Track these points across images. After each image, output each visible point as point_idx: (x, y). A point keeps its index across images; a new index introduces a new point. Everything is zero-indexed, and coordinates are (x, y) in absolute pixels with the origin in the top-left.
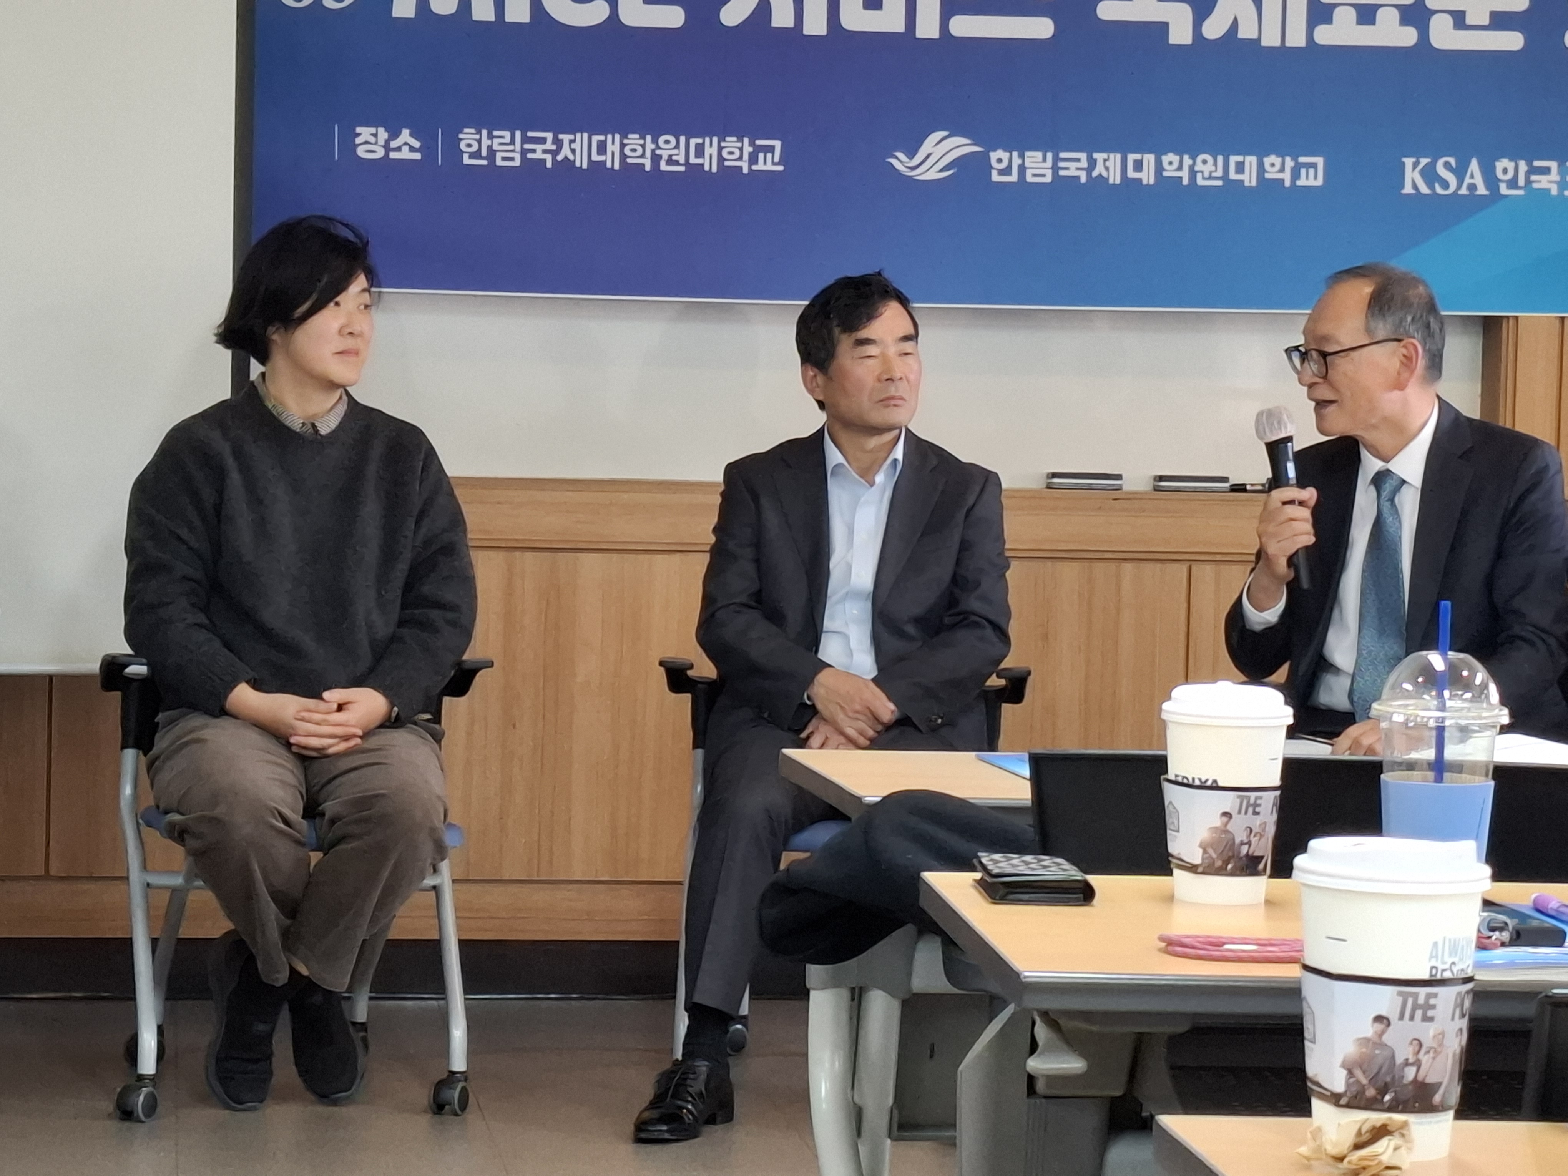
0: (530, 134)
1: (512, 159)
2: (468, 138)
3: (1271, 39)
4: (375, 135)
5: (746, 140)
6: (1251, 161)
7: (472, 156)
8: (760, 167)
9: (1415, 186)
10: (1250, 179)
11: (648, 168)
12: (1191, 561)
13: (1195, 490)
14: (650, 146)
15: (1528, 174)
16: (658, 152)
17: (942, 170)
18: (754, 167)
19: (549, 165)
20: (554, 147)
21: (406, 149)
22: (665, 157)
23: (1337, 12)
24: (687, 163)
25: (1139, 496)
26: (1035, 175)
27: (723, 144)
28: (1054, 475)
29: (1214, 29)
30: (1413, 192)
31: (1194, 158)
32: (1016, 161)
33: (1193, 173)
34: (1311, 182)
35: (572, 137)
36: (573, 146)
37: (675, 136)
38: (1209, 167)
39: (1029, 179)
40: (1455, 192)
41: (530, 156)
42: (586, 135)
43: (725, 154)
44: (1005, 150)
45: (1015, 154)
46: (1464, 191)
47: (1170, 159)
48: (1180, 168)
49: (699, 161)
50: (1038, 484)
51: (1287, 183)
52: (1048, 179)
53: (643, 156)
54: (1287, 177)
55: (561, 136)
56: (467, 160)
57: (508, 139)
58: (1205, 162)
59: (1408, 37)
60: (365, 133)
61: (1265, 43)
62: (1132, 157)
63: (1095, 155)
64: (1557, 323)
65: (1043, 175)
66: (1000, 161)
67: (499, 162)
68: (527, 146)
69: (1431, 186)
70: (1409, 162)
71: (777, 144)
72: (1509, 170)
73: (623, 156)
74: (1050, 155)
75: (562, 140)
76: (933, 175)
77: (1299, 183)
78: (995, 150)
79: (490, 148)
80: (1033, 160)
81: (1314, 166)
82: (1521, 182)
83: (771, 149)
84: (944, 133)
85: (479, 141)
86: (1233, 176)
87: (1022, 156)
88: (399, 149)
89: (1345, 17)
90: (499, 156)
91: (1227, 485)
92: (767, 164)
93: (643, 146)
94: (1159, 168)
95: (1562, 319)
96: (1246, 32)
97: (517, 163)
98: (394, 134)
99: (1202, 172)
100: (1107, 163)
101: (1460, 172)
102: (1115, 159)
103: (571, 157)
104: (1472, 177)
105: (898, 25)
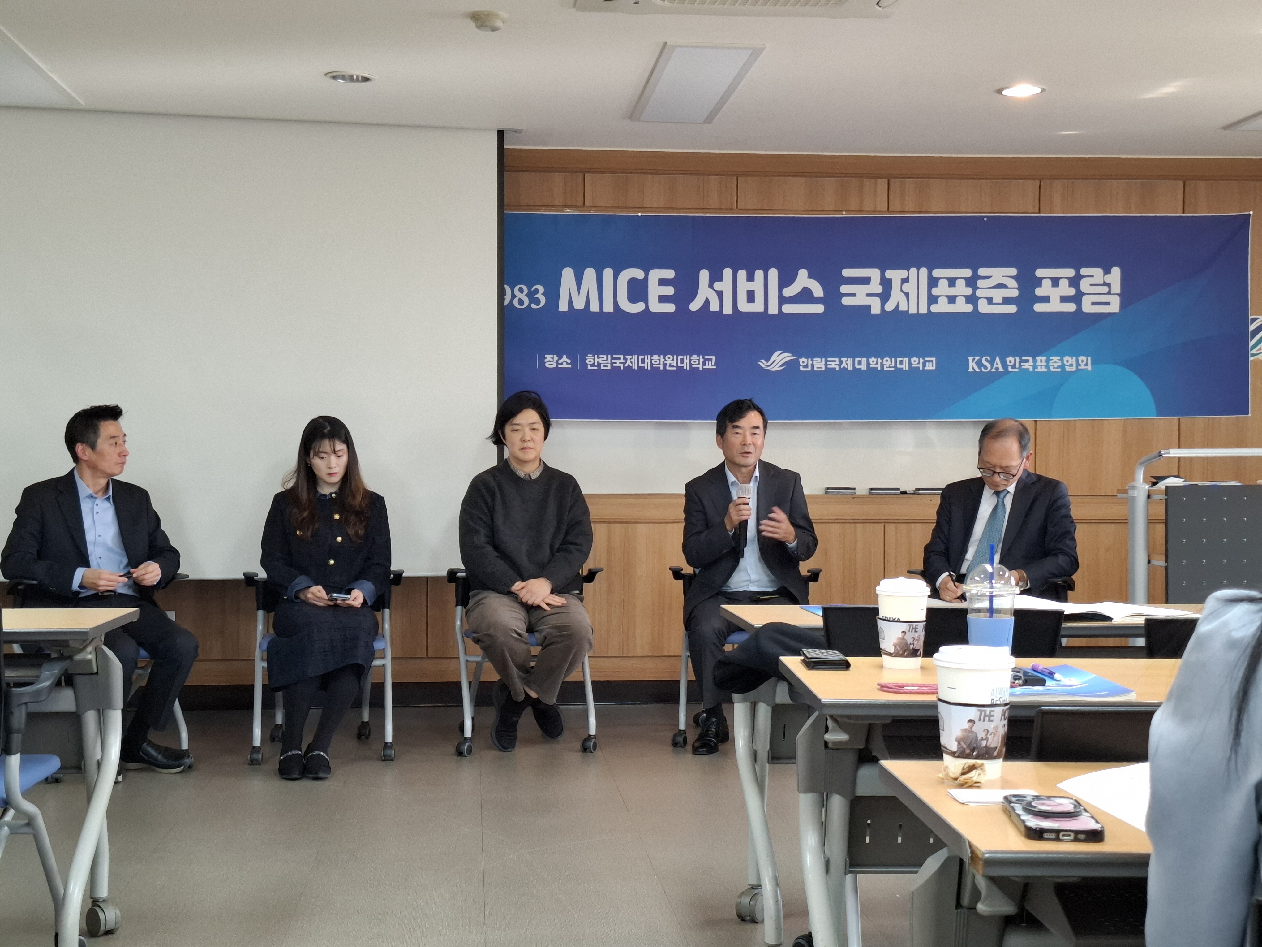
0: (614, 356)
1: (607, 366)
2: (590, 359)
3: (913, 310)
4: (553, 358)
5: (701, 357)
6: (906, 360)
7: (591, 365)
8: (706, 367)
9: (973, 369)
10: (905, 367)
11: (662, 368)
12: (885, 522)
13: (886, 494)
14: (662, 360)
15: (1020, 363)
16: (665, 362)
17: (779, 367)
18: (704, 367)
19: (622, 368)
20: (624, 361)
21: (565, 363)
22: (668, 364)
23: (940, 298)
24: (677, 366)
25: (862, 496)
26: (818, 368)
27: (691, 358)
28: (828, 489)
29: (890, 306)
30: (973, 371)
31: (882, 359)
32: (810, 362)
33: (882, 365)
34: (931, 368)
35: (631, 357)
36: (632, 360)
37: (672, 355)
38: (889, 363)
39: (815, 369)
40: (990, 371)
41: (614, 365)
42: (636, 356)
43: (692, 362)
44: (805, 358)
45: (810, 359)
46: (993, 370)
47: (873, 360)
48: (877, 363)
49: (682, 365)
50: (822, 492)
51: (921, 369)
52: (823, 369)
53: (659, 364)
54: (921, 366)
55: (626, 357)
56: (589, 367)
57: (605, 359)
58: (887, 361)
59: (969, 308)
60: (548, 357)
61: (910, 312)
62: (857, 360)
63: (842, 359)
64: (1034, 422)
65: (821, 368)
66: (803, 362)
67: (602, 368)
68: (613, 361)
69: (980, 368)
70: (971, 359)
71: (713, 358)
72: (1012, 361)
73: (651, 364)
74: (824, 360)
75: (627, 358)
76: (776, 369)
77: (926, 368)
78: (801, 358)
79: (598, 362)
80: (817, 361)
81: (932, 361)
82: (1017, 366)
83: (711, 360)
84: (780, 352)
85: (594, 359)
86: (899, 366)
87: (812, 360)
88: (562, 364)
89: (943, 301)
90: (602, 365)
91: (899, 491)
92: (709, 366)
93: (660, 360)
94: (868, 364)
95: (1036, 421)
96: (903, 308)
97: (609, 368)
98: (560, 358)
99: (886, 365)
100: (847, 362)
101: (992, 362)
102: (850, 361)
103: (631, 365)
104: (997, 364)
105: (761, 309)
